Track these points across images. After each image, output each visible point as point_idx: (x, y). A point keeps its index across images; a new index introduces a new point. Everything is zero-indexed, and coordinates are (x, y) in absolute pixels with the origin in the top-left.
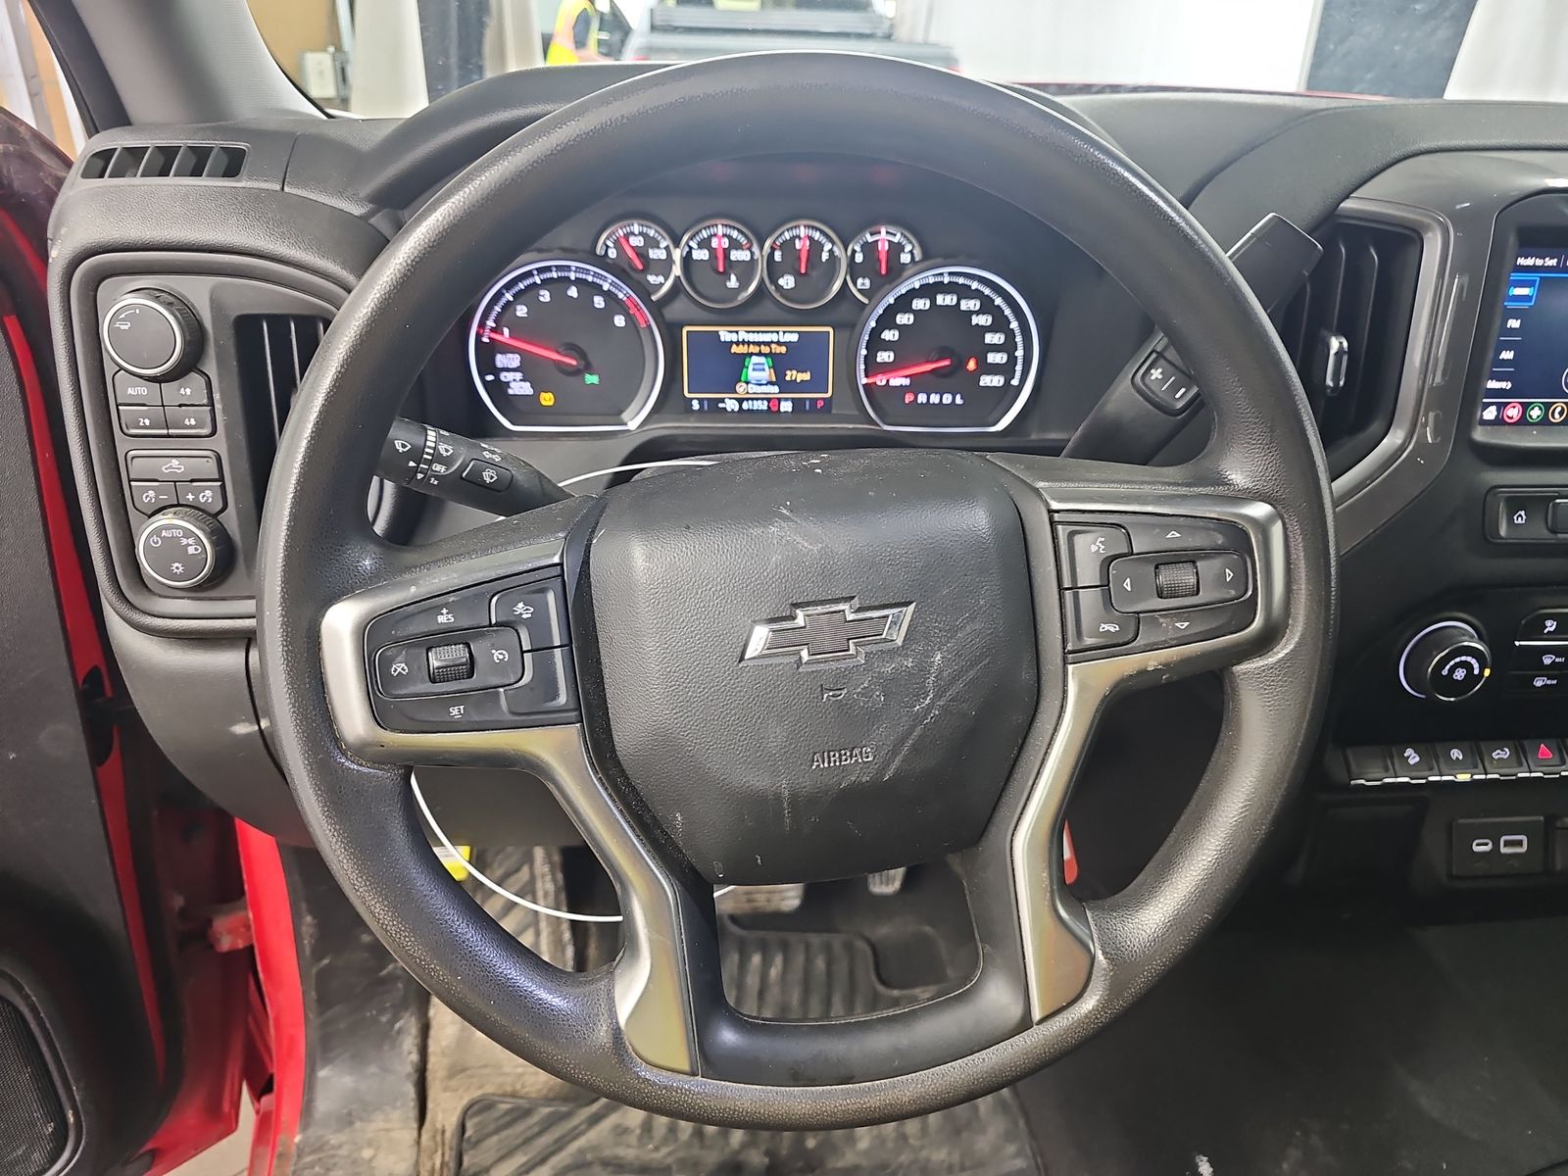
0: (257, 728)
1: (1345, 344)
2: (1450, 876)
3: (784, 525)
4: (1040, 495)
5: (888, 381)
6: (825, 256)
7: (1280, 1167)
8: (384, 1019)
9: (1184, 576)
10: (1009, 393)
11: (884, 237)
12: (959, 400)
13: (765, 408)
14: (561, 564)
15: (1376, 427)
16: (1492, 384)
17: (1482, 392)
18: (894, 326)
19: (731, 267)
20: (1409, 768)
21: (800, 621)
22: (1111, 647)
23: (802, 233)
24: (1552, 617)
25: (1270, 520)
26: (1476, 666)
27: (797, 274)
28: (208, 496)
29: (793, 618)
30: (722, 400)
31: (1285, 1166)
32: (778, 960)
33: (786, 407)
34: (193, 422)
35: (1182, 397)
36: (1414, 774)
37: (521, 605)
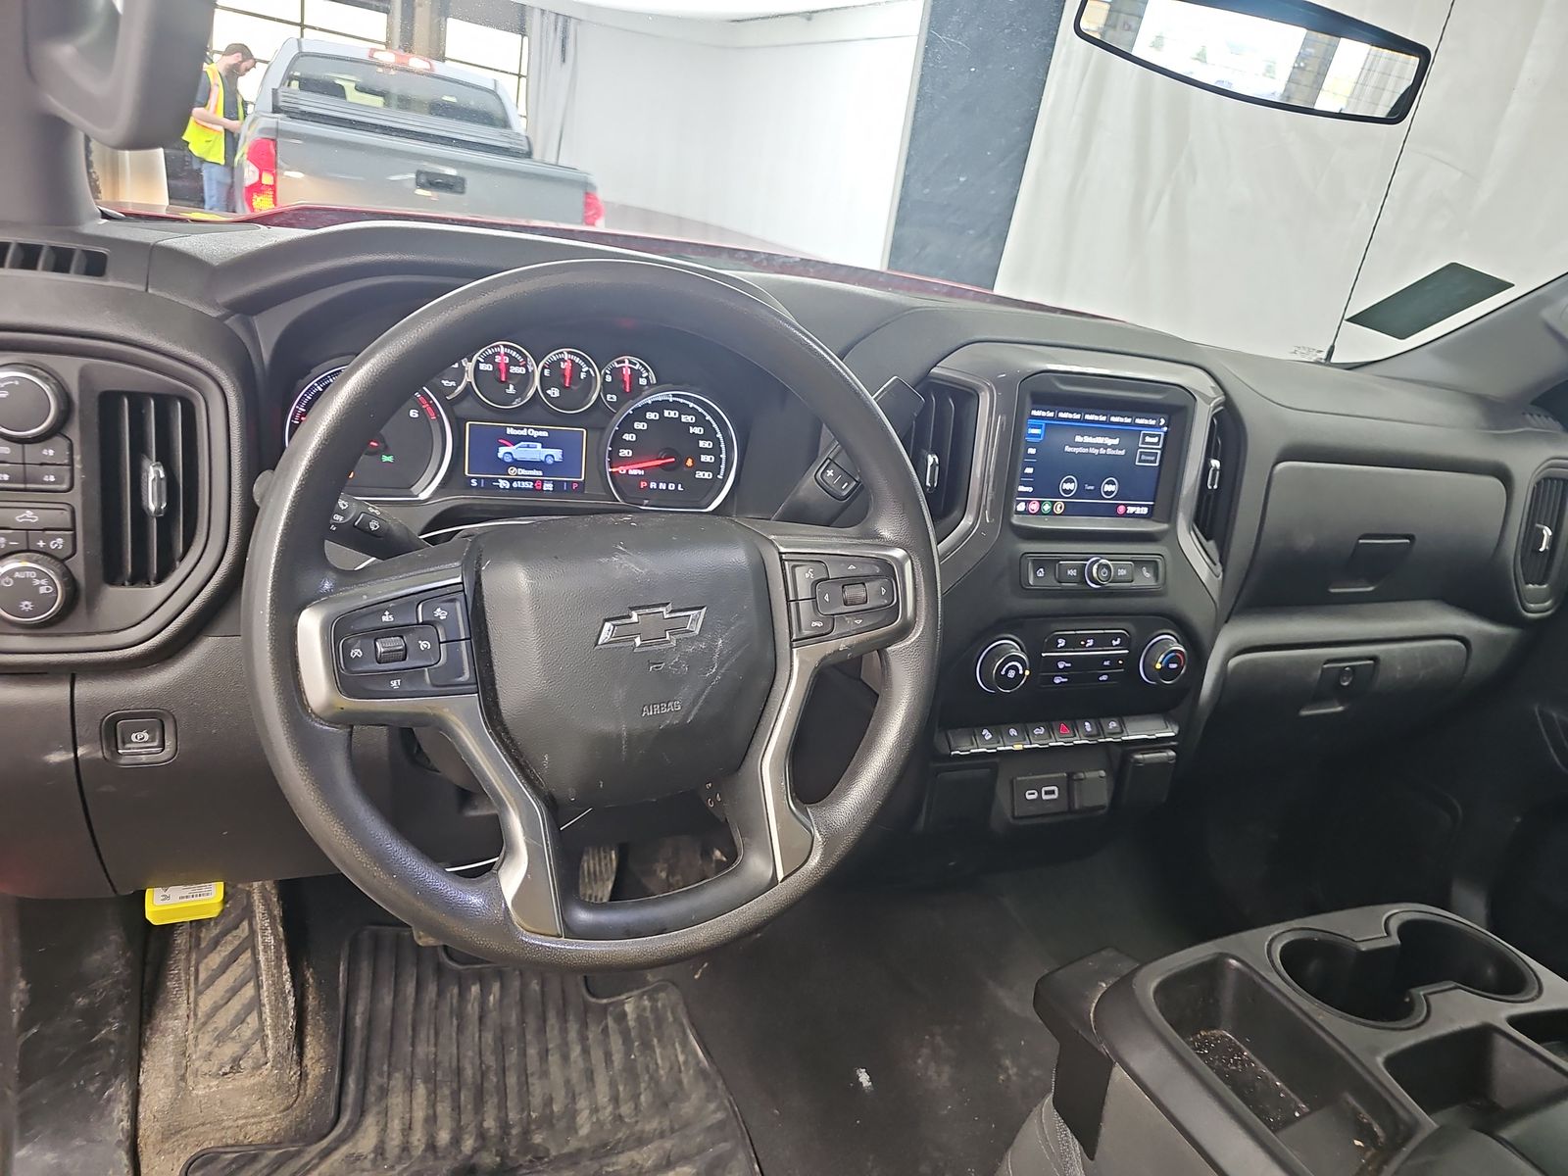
0: (72, 755)
1: (937, 460)
2: (1014, 817)
3: (622, 556)
4: (773, 543)
5: (627, 471)
6: (583, 376)
7: (915, 1063)
8: (92, 1089)
9: (857, 592)
10: (715, 486)
11: (627, 364)
12: (680, 488)
13: (531, 487)
14: (462, 583)
15: (956, 514)
16: (1022, 488)
17: (1016, 494)
18: (633, 431)
19: (510, 379)
20: (985, 743)
21: (635, 618)
22: (819, 636)
23: (565, 356)
24: (1061, 637)
25: (904, 559)
26: (1020, 668)
27: (562, 387)
28: (58, 543)
29: (630, 617)
30: (496, 480)
31: (920, 1061)
32: (496, 987)
33: (548, 487)
34: (52, 479)
35: (846, 489)
36: (989, 746)
37: (439, 610)
